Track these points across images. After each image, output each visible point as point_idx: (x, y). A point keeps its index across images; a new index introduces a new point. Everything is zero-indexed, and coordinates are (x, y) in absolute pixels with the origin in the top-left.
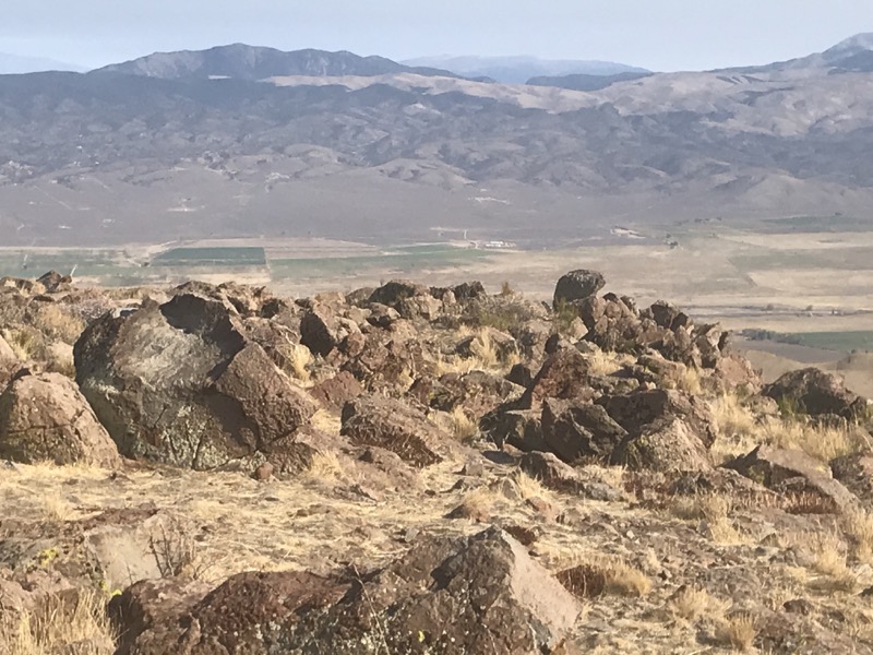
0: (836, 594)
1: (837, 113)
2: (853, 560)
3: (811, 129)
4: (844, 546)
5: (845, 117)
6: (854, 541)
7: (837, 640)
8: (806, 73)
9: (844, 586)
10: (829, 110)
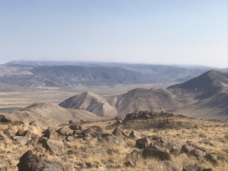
0: (3, 153)
1: (9, 73)
2: (6, 147)
3: (4, 75)
4: (5, 145)
5: (10, 74)
6: (6, 144)
7: (2, 161)
8: (3, 67)
9: (4, 152)
10: (7, 73)
